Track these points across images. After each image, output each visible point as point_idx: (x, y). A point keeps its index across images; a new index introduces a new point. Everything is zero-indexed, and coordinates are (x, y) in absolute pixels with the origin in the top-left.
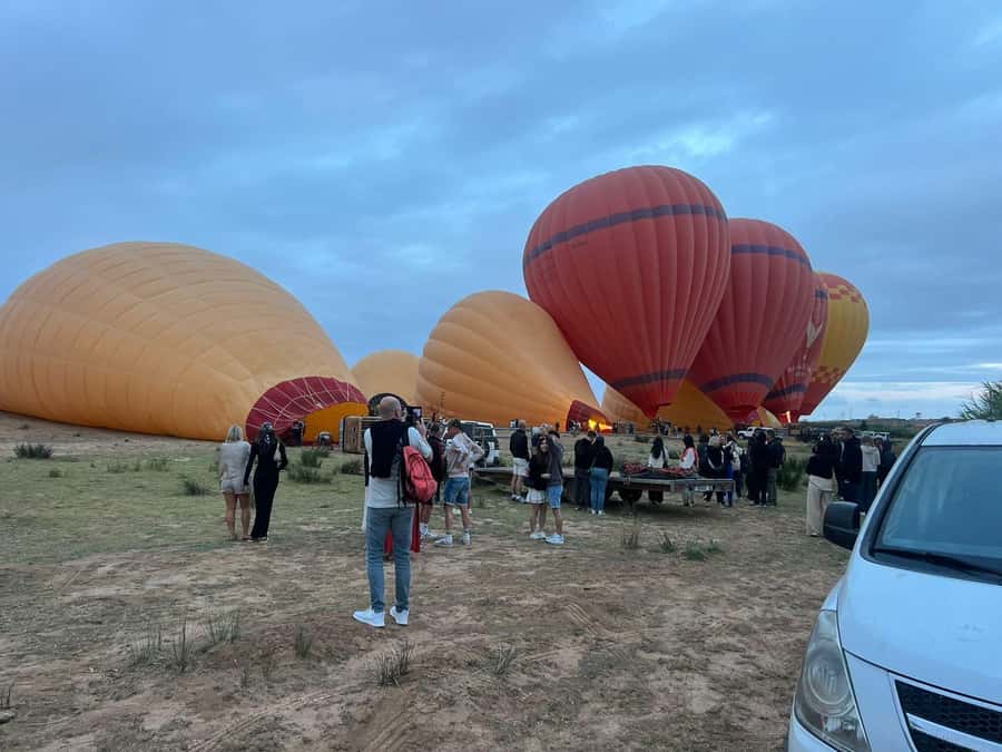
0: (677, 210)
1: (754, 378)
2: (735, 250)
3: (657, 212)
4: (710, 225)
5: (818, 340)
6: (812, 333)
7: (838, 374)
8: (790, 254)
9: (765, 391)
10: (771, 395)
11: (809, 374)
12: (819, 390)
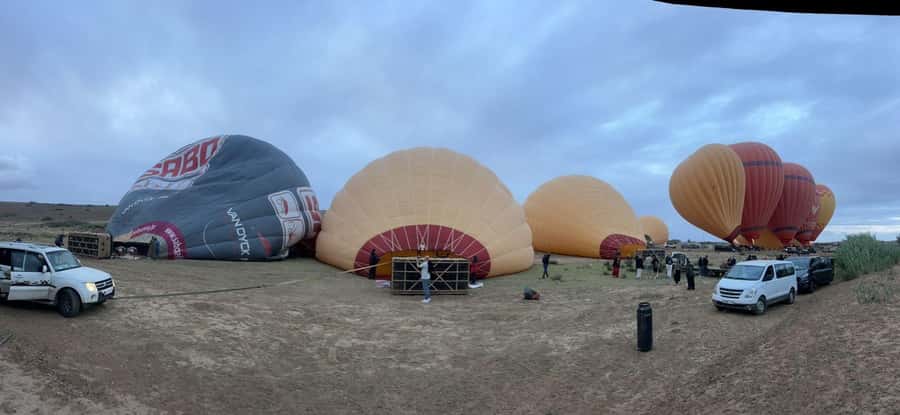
0: (767, 163)
1: (791, 228)
2: (786, 177)
3: (759, 163)
4: (773, 169)
5: (817, 213)
6: (815, 210)
7: (824, 225)
8: (806, 179)
9: (795, 232)
10: (798, 234)
11: (813, 225)
12: (817, 232)
